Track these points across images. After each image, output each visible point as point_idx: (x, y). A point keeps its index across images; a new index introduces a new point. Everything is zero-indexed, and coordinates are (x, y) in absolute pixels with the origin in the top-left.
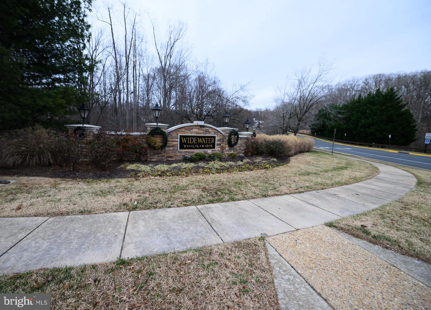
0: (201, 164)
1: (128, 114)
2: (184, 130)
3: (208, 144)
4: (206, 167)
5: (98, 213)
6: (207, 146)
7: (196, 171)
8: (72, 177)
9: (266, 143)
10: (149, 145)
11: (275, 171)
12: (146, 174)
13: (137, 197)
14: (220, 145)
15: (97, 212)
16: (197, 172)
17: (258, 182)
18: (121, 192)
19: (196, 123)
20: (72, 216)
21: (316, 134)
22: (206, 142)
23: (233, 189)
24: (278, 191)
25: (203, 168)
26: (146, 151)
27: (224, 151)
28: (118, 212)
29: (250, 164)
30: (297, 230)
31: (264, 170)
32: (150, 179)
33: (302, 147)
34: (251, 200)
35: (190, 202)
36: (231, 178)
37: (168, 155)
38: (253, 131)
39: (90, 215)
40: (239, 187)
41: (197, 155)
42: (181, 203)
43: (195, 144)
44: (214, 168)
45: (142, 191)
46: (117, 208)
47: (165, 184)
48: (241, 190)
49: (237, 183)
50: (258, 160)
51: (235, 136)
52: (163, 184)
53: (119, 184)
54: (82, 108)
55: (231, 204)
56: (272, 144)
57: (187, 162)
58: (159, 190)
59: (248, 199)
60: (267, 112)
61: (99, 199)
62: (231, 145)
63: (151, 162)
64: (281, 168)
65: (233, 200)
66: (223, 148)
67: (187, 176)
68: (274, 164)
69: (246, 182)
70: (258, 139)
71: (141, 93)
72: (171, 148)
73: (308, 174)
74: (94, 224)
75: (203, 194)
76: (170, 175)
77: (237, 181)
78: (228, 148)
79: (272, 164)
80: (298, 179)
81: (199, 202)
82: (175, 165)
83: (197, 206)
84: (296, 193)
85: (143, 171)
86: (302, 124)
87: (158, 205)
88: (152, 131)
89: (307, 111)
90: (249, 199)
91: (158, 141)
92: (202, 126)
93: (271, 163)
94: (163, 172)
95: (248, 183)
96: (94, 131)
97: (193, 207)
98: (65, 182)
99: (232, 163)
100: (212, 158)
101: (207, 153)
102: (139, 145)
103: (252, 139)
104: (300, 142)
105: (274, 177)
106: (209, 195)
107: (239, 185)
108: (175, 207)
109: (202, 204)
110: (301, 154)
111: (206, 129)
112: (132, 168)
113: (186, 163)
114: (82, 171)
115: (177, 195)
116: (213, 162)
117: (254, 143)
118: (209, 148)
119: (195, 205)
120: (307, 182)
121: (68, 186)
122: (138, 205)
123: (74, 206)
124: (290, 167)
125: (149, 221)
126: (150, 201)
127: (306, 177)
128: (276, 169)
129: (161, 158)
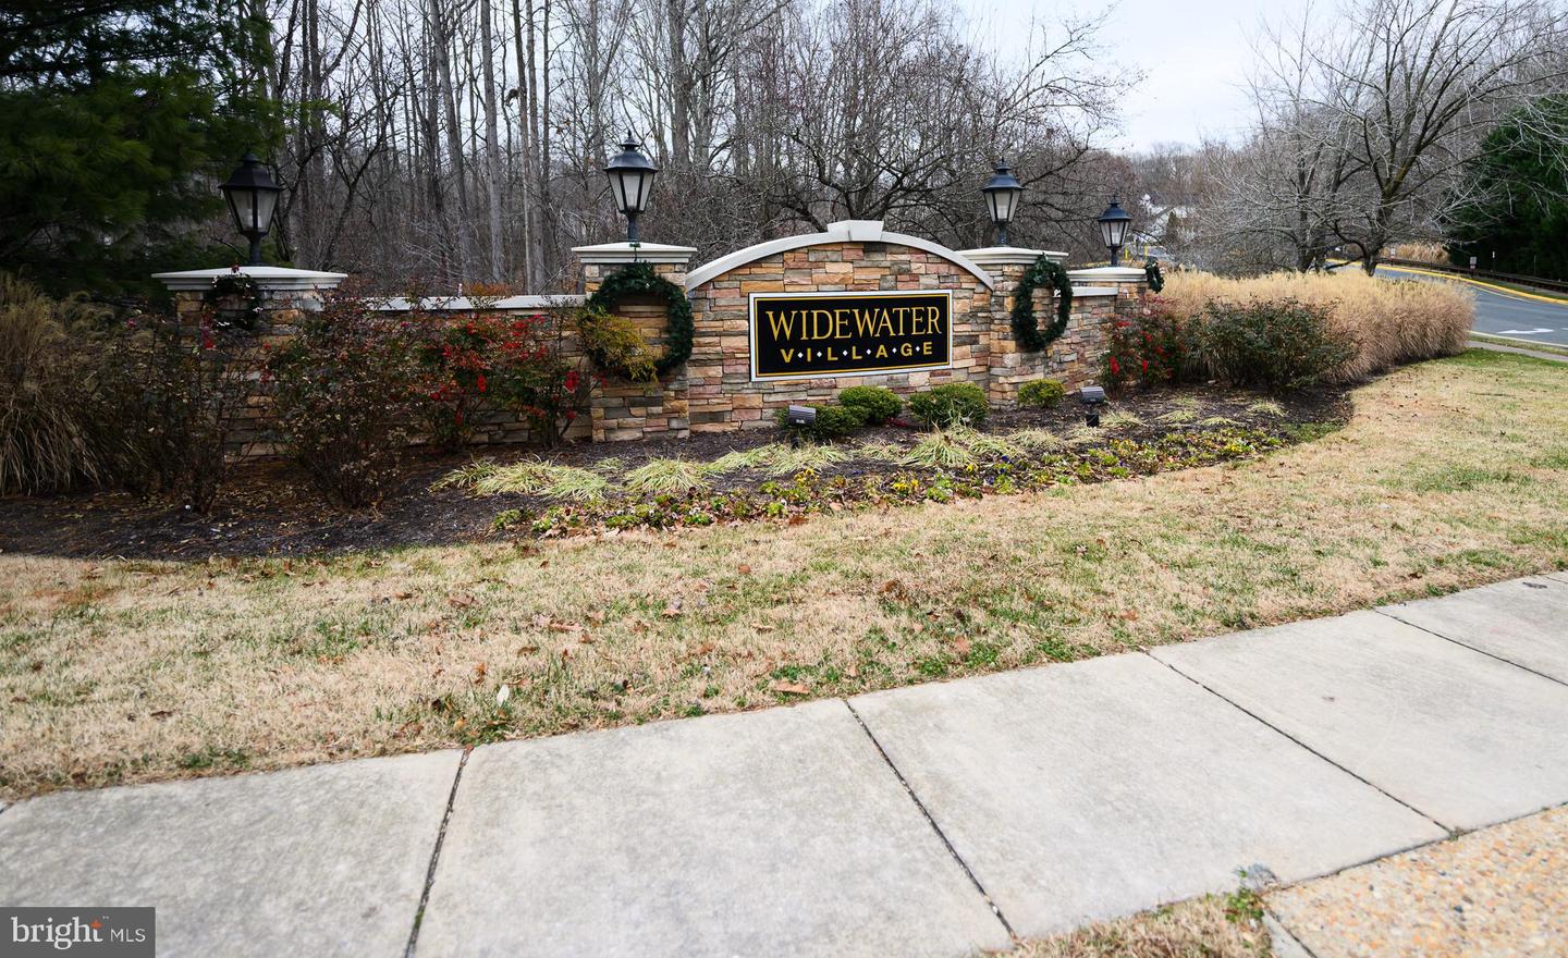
0: (877, 447)
1: (494, 202)
2: (775, 269)
3: (908, 338)
4: (900, 462)
5: (288, 766)
6: (907, 350)
7: (850, 489)
8: (188, 547)
9: (1215, 322)
10: (598, 357)
11: (1278, 471)
12: (581, 518)
13: (514, 658)
14: (972, 340)
15: (283, 759)
16: (850, 496)
17: (1193, 538)
18: (433, 628)
19: (839, 230)
20: (137, 792)
21: (1473, 260)
22: (896, 330)
23: (1054, 586)
24: (1310, 590)
25: (886, 468)
26: (584, 392)
27: (995, 371)
28: (398, 751)
29: (1138, 440)
30: (1456, 834)
31: (1217, 470)
32: (598, 542)
33: (1412, 332)
34: (1157, 651)
35: (810, 679)
36: (1038, 522)
37: (701, 406)
38: (1144, 263)
39: (239, 779)
40: (1088, 574)
41: (854, 402)
42: (762, 687)
43: (838, 346)
44: (946, 469)
45: (544, 621)
46: (393, 730)
47: (676, 572)
48: (1098, 592)
49: (1073, 551)
50: (1178, 415)
51: (1050, 289)
52: (668, 570)
53: (429, 579)
54: (243, 183)
55: (1047, 678)
56: (1250, 324)
57: (800, 438)
58: (644, 607)
59: (1142, 645)
60: (1213, 157)
61: (304, 678)
62: (1031, 339)
63: (609, 448)
64: (1312, 455)
65: (1057, 652)
66: (987, 358)
67: (797, 521)
68: (1268, 433)
69: (1126, 545)
70: (1174, 303)
71: (557, 97)
72: (716, 371)
73: (1466, 482)
74: (252, 837)
75: (883, 622)
76: (705, 515)
77: (1072, 540)
78: (1017, 356)
79: (1261, 431)
80: (1417, 514)
81: (862, 677)
82: (733, 460)
83: (853, 701)
84: (1411, 596)
85: (561, 502)
86: (1401, 211)
87: (633, 702)
88: (608, 282)
89: (1429, 142)
90: (1150, 643)
91: (643, 333)
92: (870, 247)
93: (1253, 426)
94: (672, 501)
95: (1134, 546)
96: (306, 296)
97: (827, 710)
98: (143, 577)
99: (1040, 436)
100: (931, 413)
101: (905, 390)
102: (542, 359)
103: (1143, 303)
104: (1400, 305)
105: (1277, 507)
106: (917, 627)
107: (1088, 565)
108: (725, 710)
109: (883, 687)
110: (1409, 370)
111: (895, 263)
112: (505, 489)
113: (795, 446)
114: (246, 510)
115: (738, 636)
116: (936, 438)
117: (1155, 324)
118: (918, 359)
119: (841, 694)
120: (1467, 530)
121: (154, 602)
122: (521, 709)
123: (157, 725)
124: (1363, 447)
125: (572, 808)
126: (588, 681)
127: (1459, 501)
128: (1283, 458)
129: (663, 422)
